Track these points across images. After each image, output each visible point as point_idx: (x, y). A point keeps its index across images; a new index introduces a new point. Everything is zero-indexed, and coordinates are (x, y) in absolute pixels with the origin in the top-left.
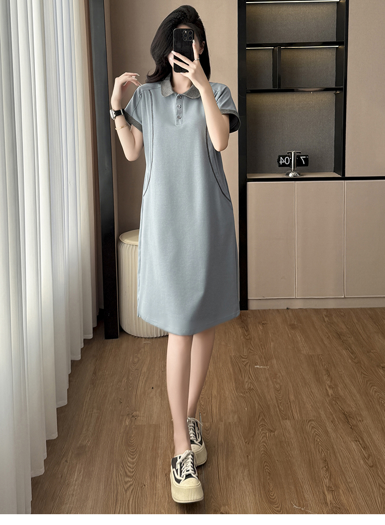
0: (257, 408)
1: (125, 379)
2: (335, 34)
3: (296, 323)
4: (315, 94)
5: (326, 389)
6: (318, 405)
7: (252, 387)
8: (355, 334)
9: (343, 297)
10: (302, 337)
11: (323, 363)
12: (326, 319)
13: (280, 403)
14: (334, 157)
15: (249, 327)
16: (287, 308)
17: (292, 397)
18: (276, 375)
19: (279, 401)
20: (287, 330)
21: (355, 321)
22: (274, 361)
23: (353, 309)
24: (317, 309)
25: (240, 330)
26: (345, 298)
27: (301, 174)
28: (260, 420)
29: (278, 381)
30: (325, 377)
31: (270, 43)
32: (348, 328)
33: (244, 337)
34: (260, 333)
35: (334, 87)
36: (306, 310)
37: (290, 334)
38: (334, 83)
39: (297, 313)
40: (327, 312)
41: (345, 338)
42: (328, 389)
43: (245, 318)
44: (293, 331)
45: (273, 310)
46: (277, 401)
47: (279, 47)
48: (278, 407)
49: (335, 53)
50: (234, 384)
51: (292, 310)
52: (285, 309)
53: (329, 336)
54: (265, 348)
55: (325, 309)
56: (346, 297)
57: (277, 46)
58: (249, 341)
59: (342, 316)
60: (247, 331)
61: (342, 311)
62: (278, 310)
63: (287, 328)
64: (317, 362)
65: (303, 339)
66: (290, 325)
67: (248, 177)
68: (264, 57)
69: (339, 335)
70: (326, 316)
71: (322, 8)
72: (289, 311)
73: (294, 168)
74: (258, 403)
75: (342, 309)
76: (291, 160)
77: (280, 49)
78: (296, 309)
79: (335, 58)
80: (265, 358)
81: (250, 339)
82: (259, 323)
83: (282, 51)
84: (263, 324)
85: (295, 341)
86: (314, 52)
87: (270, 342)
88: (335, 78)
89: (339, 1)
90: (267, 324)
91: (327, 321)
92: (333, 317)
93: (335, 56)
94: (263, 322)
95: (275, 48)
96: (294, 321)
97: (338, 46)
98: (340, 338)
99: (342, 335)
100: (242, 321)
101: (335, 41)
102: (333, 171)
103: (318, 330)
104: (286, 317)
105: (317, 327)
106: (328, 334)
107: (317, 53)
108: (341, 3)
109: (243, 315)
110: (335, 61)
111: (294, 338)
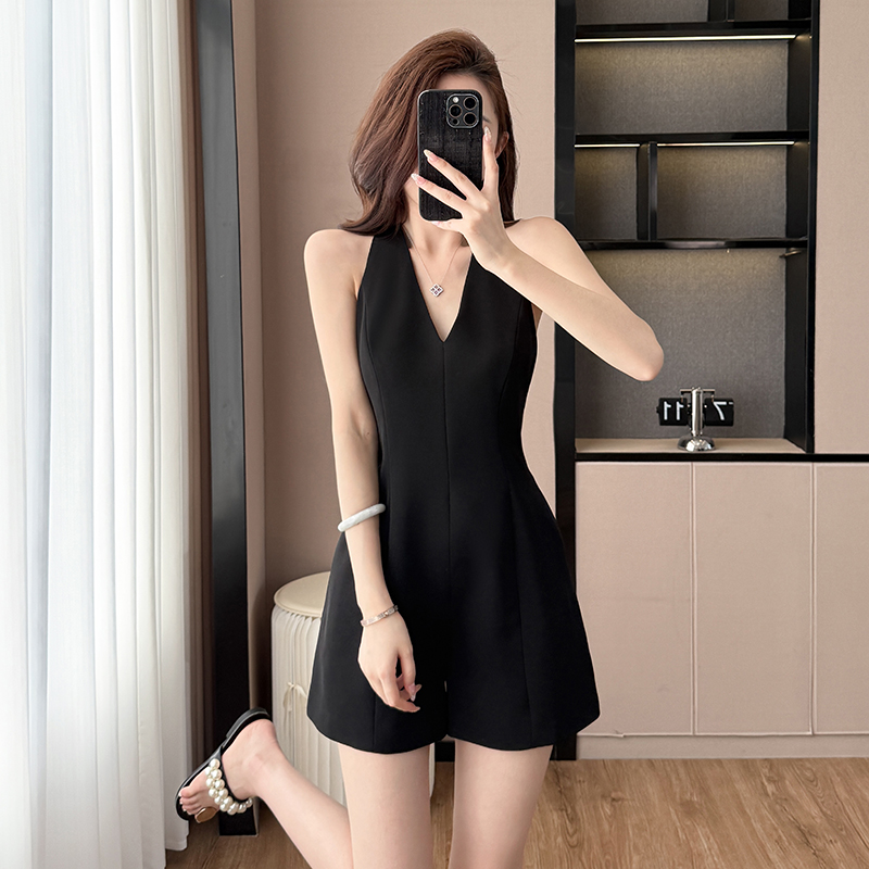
2: (786, 114)
3: (695, 799)
4: (738, 253)
8: (844, 833)
9: (810, 733)
10: (712, 839)
12: (770, 788)
14: (784, 402)
15: (578, 808)
20: (674, 817)
21: (843, 794)
23: (834, 759)
24: (746, 760)
25: (555, 816)
26: (814, 735)
31: (632, 133)
32: (824, 814)
33: (566, 841)
34: (607, 827)
35: (783, 237)
36: (719, 761)
37: (683, 830)
38: (784, 228)
40: (771, 769)
41: (820, 844)
43: (568, 784)
44: (689, 823)
45: (640, 760)
47: (650, 144)
49: (785, 162)
51: (686, 762)
53: (780, 836)
55: (766, 759)
56: (816, 733)
57: (647, 142)
58: (576, 849)
59: (808, 779)
60: (571, 820)
61: (808, 765)
62: (651, 762)
63: (673, 812)
65: (716, 847)
66: (682, 804)
67: (578, 451)
68: (617, 166)
69: (806, 836)
70: (769, 780)
71: (753, 53)
75: (808, 760)
77: (654, 151)
79: (785, 170)
81: (580, 844)
82: (604, 797)
83: (659, 154)
84: (613, 800)
85: (695, 851)
86: (736, 155)
87: (630, 854)
88: (784, 218)
89: (793, 36)
90: (623, 800)
91: (773, 794)
92: (787, 782)
93: (785, 165)
94: (613, 795)
95: (644, 146)
96: (692, 794)
97: (792, 143)
98: (808, 843)
99: (811, 834)
100: (560, 792)
101: (785, 129)
102: (782, 435)
103: (753, 821)
104: (671, 782)
105: (748, 811)
106: (776, 830)
107: (742, 158)
108: (799, 42)
109: (563, 775)
110: (785, 177)
111: (691, 843)
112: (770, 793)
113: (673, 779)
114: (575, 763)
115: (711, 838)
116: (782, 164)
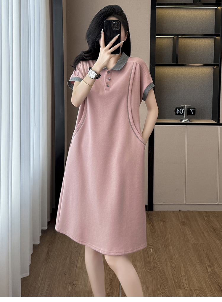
0: (159, 280)
1: (68, 258)
2: (214, 29)
3: (185, 221)
4: (200, 68)
5: (206, 268)
6: (201, 278)
7: (156, 265)
9: (217, 203)
11: (204, 249)
13: (175, 277)
14: (212, 109)
15: (154, 223)
16: (180, 211)
17: (183, 274)
18: (172, 257)
19: (174, 276)
20: (180, 226)
22: (171, 248)
24: (200, 211)
27: (190, 120)
28: (161, 289)
29: (174, 261)
30: (205, 259)
31: (172, 33)
32: (220, 225)
33: (151, 231)
34: (162, 228)
35: (213, 63)
36: (192, 211)
37: (182, 228)
38: (213, 61)
39: (186, 214)
40: (206, 214)
41: (219, 232)
42: (208, 268)
43: (151, 217)
44: (184, 227)
45: (170, 211)
46: (173, 276)
48: (174, 279)
49: (214, 42)
50: (143, 263)
51: (183, 212)
52: (178, 211)
54: (165, 239)
55: (205, 211)
56: (219, 203)
57: (176, 36)
59: (216, 216)
60: (152, 226)
61: (216, 213)
62: (173, 212)
63: (179, 224)
64: (200, 248)
65: (191, 232)
66: (182, 222)
70: (206, 216)
71: (206, 12)
72: (181, 212)
73: (186, 116)
74: (160, 277)
75: (216, 211)
76: (184, 111)
77: (178, 38)
78: (186, 211)
80: (164, 245)
81: (155, 232)
82: (161, 220)
83: (179, 39)
84: (163, 221)
85: (185, 233)
86: (200, 40)
87: (168, 234)
88: (213, 58)
89: (217, 7)
90: (166, 221)
91: (207, 220)
92: (211, 217)
93: (214, 43)
94: (163, 220)
95: (175, 37)
96: (184, 220)
97: (216, 37)
98: (215, 232)
99: (216, 230)
100: (149, 219)
101: (214, 33)
102: (211, 119)
103: (201, 226)
104: (179, 217)
105: (199, 224)
106: (207, 229)
107: (202, 41)
108: (218, 9)
109: (150, 215)
110: (214, 46)
111: (184, 231)
112: (206, 219)
113: (179, 216)
114: (153, 212)
115: (189, 230)
116: (213, 43)
